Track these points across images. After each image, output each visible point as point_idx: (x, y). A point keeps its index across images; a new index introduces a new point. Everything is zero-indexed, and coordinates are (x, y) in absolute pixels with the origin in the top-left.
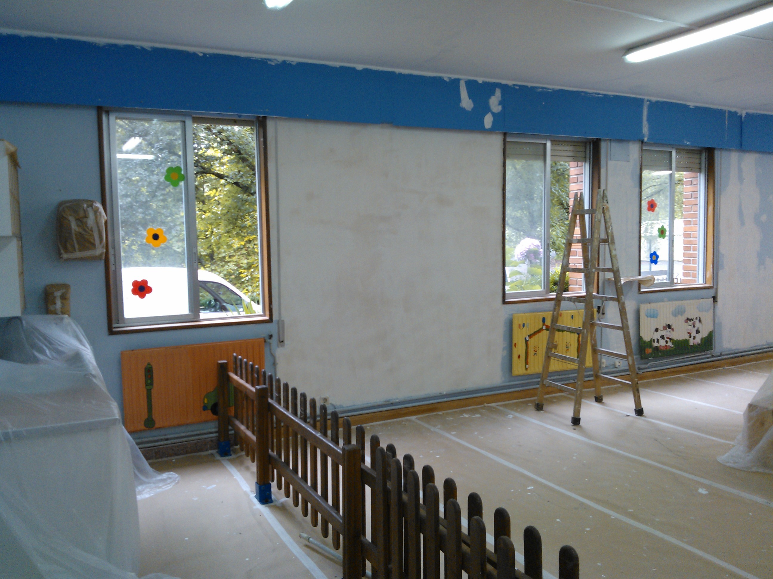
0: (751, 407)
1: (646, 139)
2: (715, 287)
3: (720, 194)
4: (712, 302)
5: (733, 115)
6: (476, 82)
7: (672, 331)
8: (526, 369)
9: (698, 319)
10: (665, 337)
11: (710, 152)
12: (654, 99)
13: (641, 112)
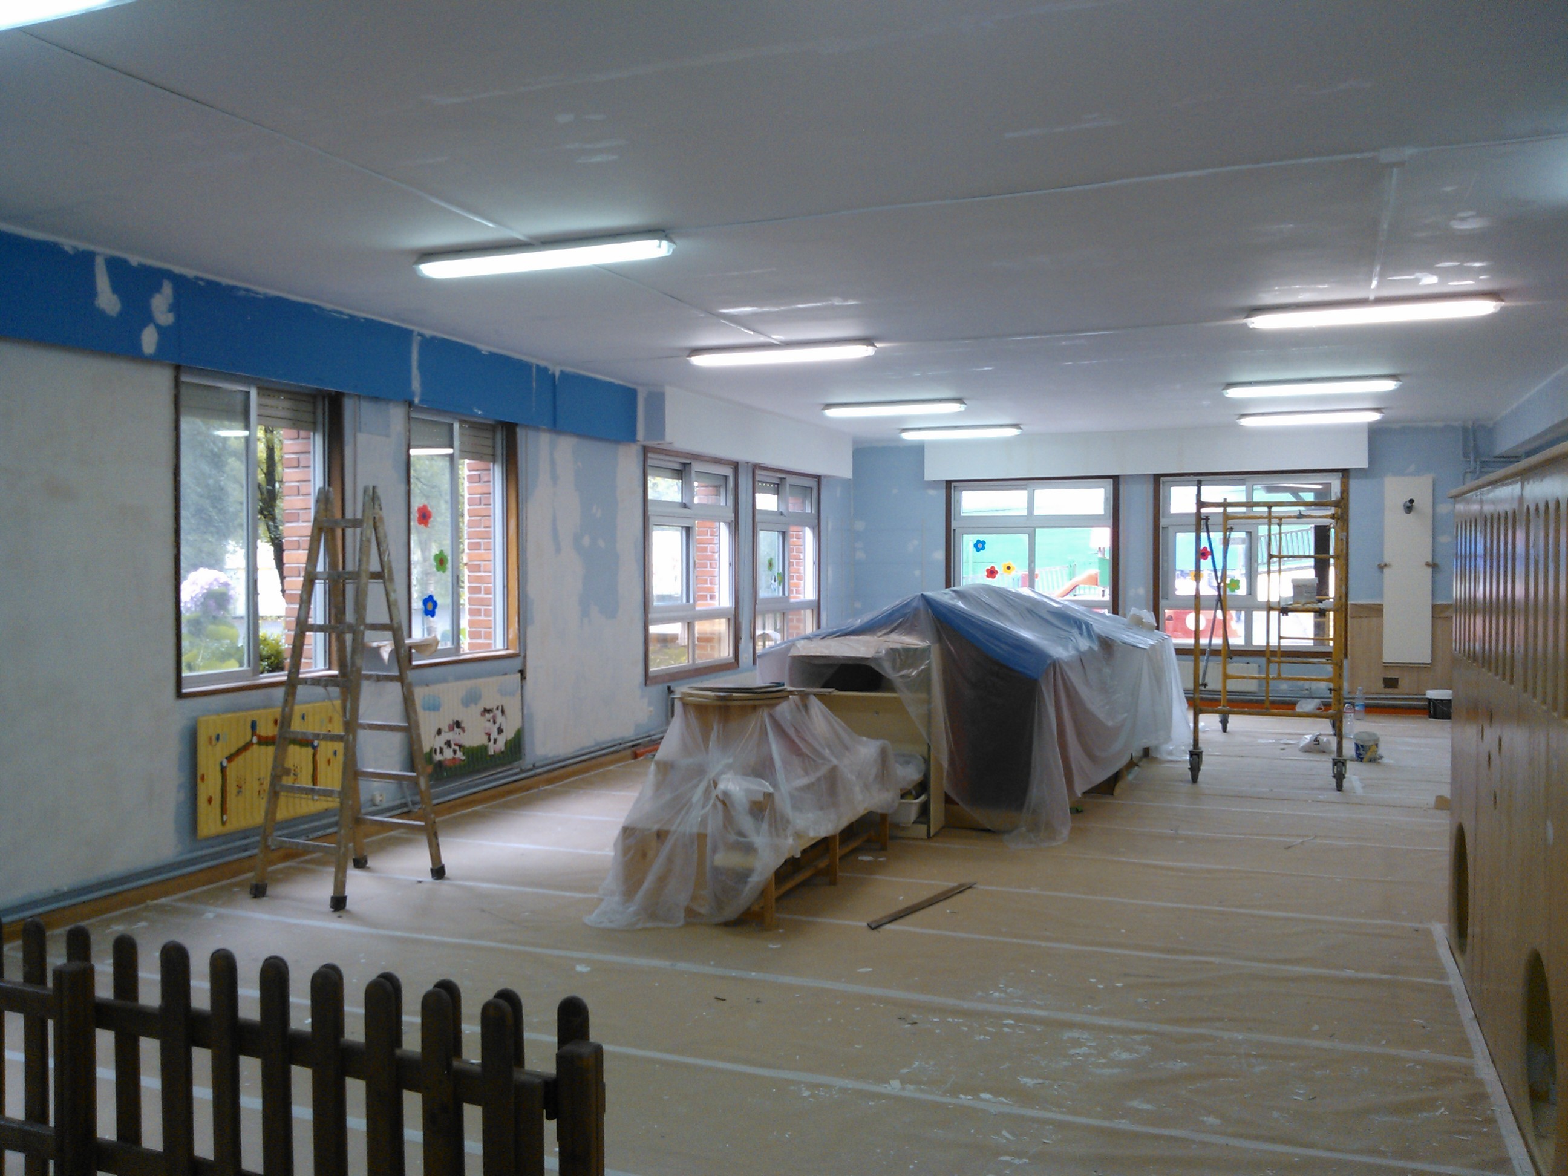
0: (627, 831)
1: (416, 401)
2: (522, 654)
3: (526, 502)
4: (519, 679)
5: (542, 371)
6: (125, 262)
7: (461, 733)
8: (224, 823)
9: (500, 708)
10: (452, 743)
11: (510, 430)
12: (428, 333)
13: (409, 353)
